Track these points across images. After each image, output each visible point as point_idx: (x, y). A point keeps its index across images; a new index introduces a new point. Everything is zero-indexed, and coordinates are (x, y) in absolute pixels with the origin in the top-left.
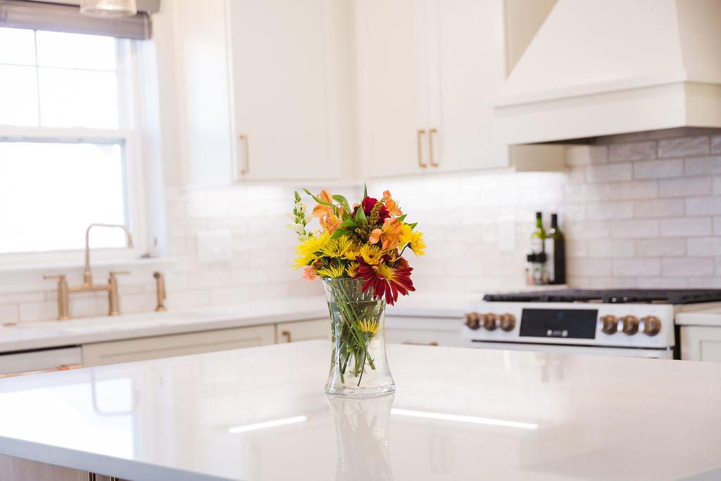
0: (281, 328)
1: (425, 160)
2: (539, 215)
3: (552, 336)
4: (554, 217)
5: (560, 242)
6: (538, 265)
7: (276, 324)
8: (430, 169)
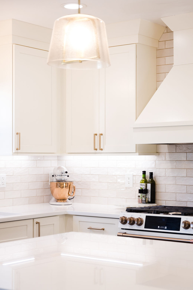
0: (36, 221)
1: (97, 147)
2: (144, 173)
3: (159, 229)
4: (151, 174)
5: (153, 185)
6: (144, 195)
7: (33, 219)
8: (98, 151)
